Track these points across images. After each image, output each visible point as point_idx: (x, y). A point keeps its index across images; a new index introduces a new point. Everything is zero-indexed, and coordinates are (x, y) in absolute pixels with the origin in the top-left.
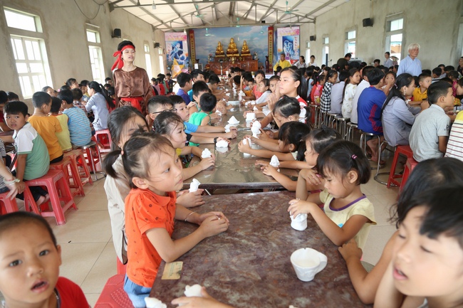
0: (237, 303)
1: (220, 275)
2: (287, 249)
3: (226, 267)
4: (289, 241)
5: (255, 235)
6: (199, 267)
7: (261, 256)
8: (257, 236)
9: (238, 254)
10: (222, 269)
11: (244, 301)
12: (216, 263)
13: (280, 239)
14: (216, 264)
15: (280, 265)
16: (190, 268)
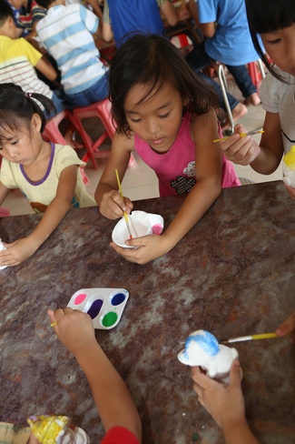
0: (129, 337)
1: (59, 357)
2: (63, 264)
3: (49, 346)
4: (49, 259)
5: (8, 300)
6: (25, 390)
7: (56, 296)
8: (12, 296)
9: (33, 327)
10: (49, 353)
11: (129, 327)
12: (32, 361)
13: (38, 269)
14: (34, 363)
15: (87, 276)
16: (19, 406)
